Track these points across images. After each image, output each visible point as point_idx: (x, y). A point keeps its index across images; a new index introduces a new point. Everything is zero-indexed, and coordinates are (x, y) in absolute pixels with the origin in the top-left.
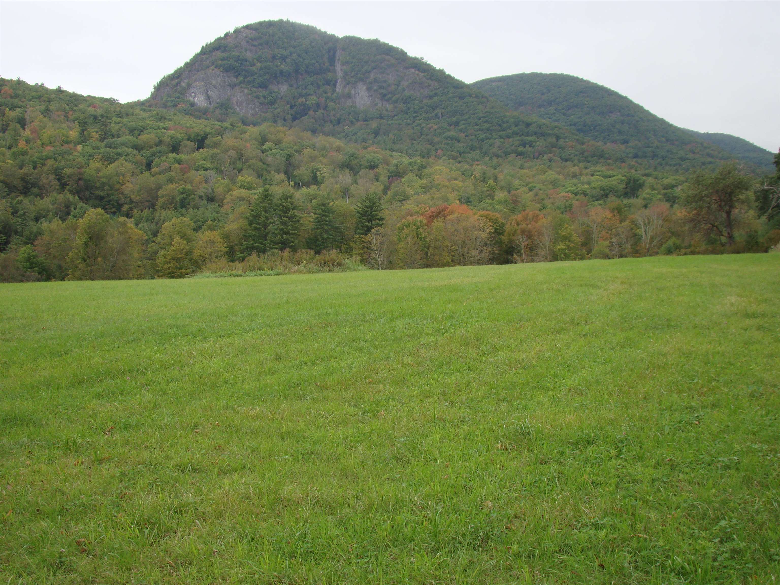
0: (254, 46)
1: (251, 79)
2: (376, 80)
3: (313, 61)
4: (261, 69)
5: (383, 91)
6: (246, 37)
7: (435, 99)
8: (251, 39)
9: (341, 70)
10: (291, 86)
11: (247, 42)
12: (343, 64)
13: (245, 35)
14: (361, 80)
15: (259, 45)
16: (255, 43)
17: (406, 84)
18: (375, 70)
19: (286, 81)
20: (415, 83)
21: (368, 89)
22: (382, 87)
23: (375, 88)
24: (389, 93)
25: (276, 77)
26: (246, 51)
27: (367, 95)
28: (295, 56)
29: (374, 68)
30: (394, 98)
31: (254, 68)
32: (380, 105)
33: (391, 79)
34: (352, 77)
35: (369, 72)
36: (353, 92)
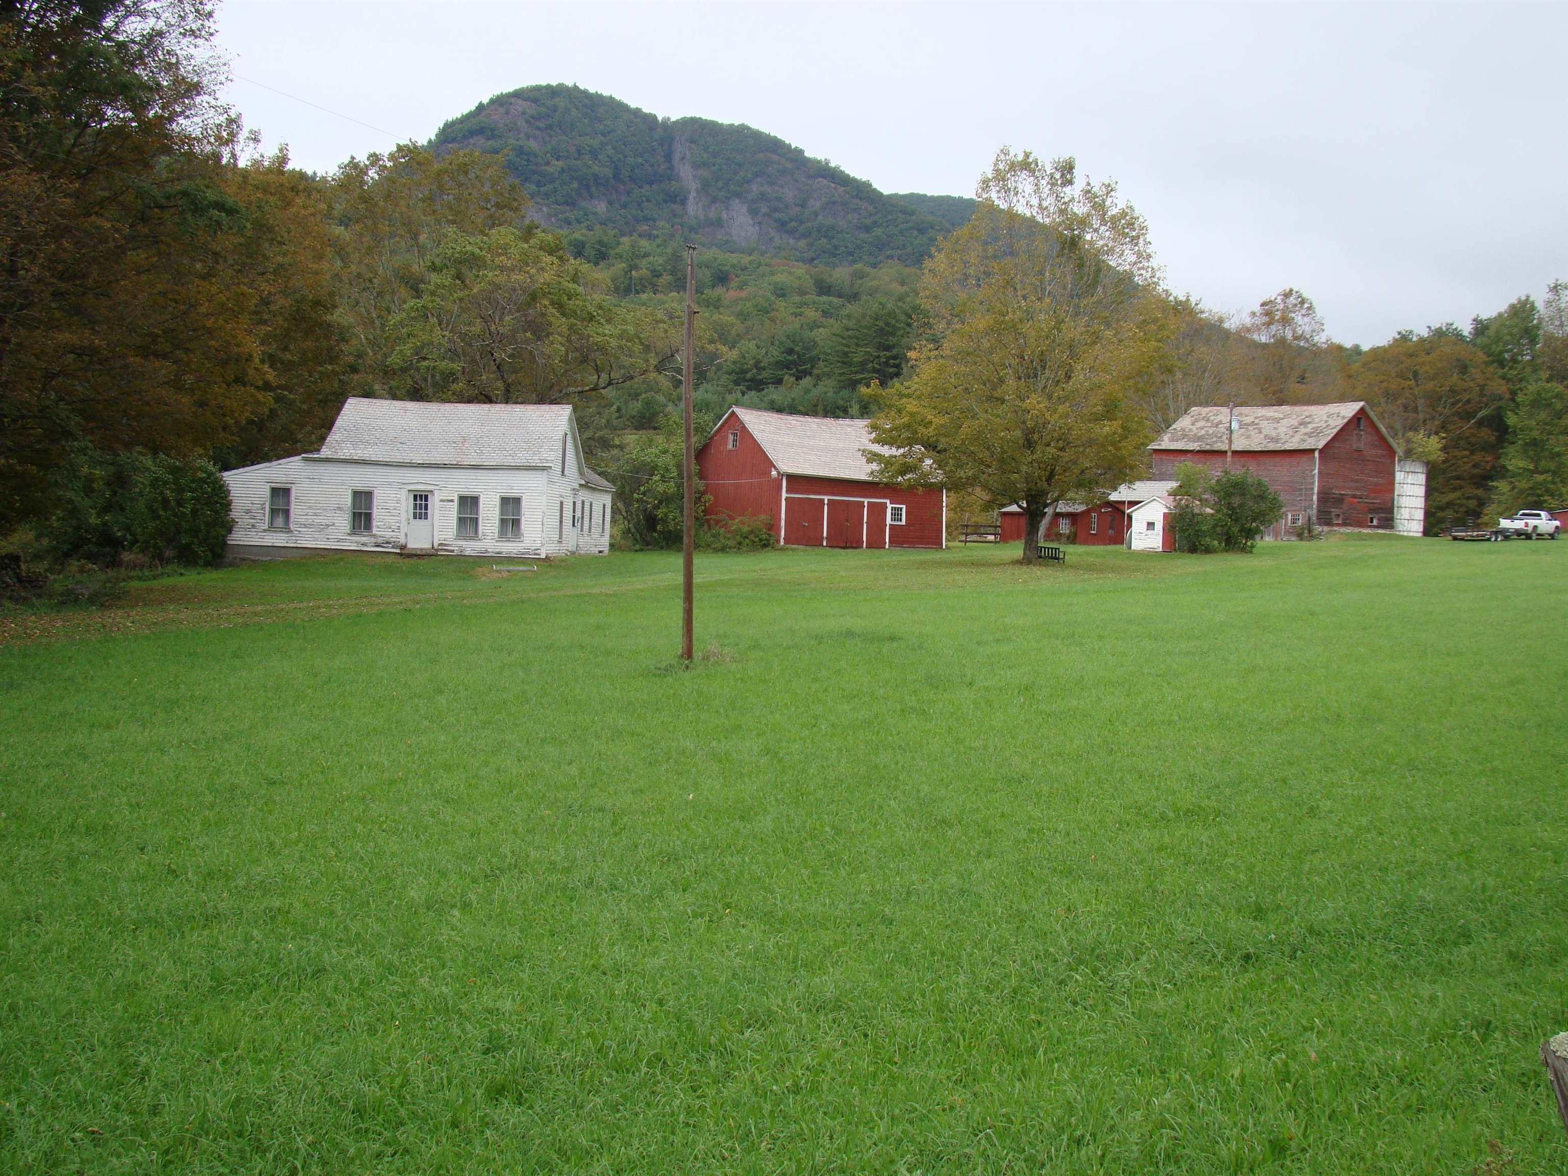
0: (539, 129)
1: (549, 187)
2: (763, 197)
3: (640, 160)
4: (563, 171)
5: (777, 215)
6: (523, 113)
7: (878, 232)
8: (533, 117)
9: (695, 177)
10: (610, 203)
11: (527, 122)
12: (696, 166)
13: (520, 109)
14: (738, 195)
15: (546, 129)
16: (541, 125)
17: (818, 204)
18: (759, 180)
19: (604, 194)
20: (834, 203)
21: (753, 212)
22: (776, 210)
23: (764, 210)
24: (791, 220)
25: (588, 187)
26: (528, 138)
27: (751, 222)
28: (610, 150)
29: (757, 175)
30: (802, 229)
31: (550, 169)
32: (777, 239)
33: (789, 194)
34: (720, 190)
35: (749, 182)
36: (724, 216)
